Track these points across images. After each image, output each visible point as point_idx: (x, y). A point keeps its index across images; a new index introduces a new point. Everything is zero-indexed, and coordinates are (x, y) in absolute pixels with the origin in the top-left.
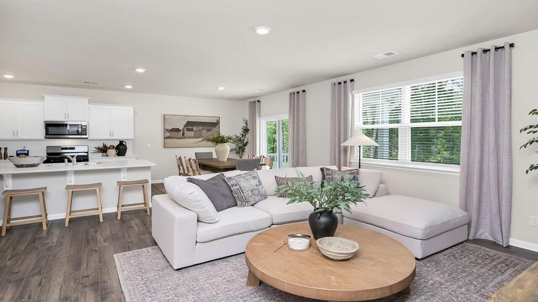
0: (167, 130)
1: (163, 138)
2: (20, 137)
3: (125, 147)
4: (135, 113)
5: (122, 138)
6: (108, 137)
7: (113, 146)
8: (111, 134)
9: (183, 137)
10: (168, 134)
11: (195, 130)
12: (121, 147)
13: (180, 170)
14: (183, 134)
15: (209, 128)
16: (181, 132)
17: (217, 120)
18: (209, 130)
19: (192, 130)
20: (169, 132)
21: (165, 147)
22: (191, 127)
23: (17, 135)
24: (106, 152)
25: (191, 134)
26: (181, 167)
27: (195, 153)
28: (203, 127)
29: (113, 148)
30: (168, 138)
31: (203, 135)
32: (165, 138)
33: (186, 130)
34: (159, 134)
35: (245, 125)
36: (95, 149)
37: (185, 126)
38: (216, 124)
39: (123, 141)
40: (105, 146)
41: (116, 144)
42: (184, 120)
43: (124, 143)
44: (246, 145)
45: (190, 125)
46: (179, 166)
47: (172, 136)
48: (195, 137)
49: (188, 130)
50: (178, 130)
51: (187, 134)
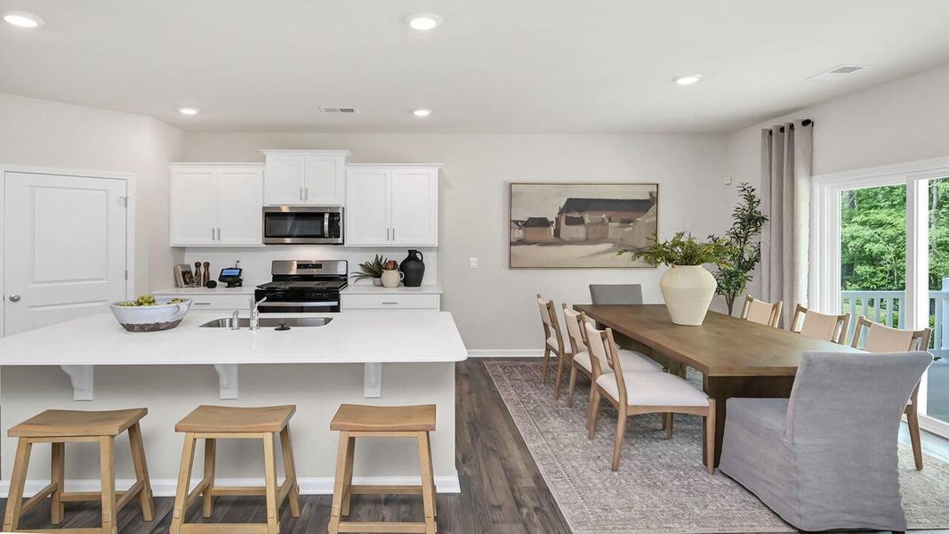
0: (516, 222)
1: (507, 242)
2: (226, 241)
3: (419, 266)
4: (443, 184)
5: (413, 242)
6: (383, 242)
7: (395, 263)
8: (390, 233)
9: (558, 240)
10: (519, 234)
11: (587, 220)
12: (412, 265)
13: (548, 335)
14: (557, 233)
15: (627, 216)
16: (552, 229)
17: (651, 194)
18: (627, 222)
19: (580, 221)
20: (520, 228)
21: (511, 267)
22: (576, 215)
23: (219, 238)
24: (380, 277)
25: (579, 232)
26: (552, 330)
27: (591, 286)
28: (610, 213)
29: (394, 269)
30: (520, 242)
31: (611, 235)
32: (511, 244)
33: (563, 222)
34: (497, 233)
35: (745, 204)
36: (360, 270)
37: (561, 212)
38: (647, 205)
39: (416, 252)
40: (378, 262)
41: (400, 257)
42: (559, 195)
43: (419, 256)
44: (749, 265)
45: (576, 208)
46: (545, 325)
47: (529, 238)
48: (587, 241)
49: (570, 222)
50: (543, 223)
51: (568, 231)
